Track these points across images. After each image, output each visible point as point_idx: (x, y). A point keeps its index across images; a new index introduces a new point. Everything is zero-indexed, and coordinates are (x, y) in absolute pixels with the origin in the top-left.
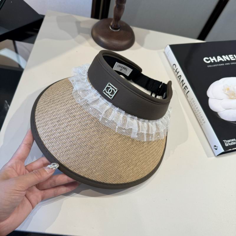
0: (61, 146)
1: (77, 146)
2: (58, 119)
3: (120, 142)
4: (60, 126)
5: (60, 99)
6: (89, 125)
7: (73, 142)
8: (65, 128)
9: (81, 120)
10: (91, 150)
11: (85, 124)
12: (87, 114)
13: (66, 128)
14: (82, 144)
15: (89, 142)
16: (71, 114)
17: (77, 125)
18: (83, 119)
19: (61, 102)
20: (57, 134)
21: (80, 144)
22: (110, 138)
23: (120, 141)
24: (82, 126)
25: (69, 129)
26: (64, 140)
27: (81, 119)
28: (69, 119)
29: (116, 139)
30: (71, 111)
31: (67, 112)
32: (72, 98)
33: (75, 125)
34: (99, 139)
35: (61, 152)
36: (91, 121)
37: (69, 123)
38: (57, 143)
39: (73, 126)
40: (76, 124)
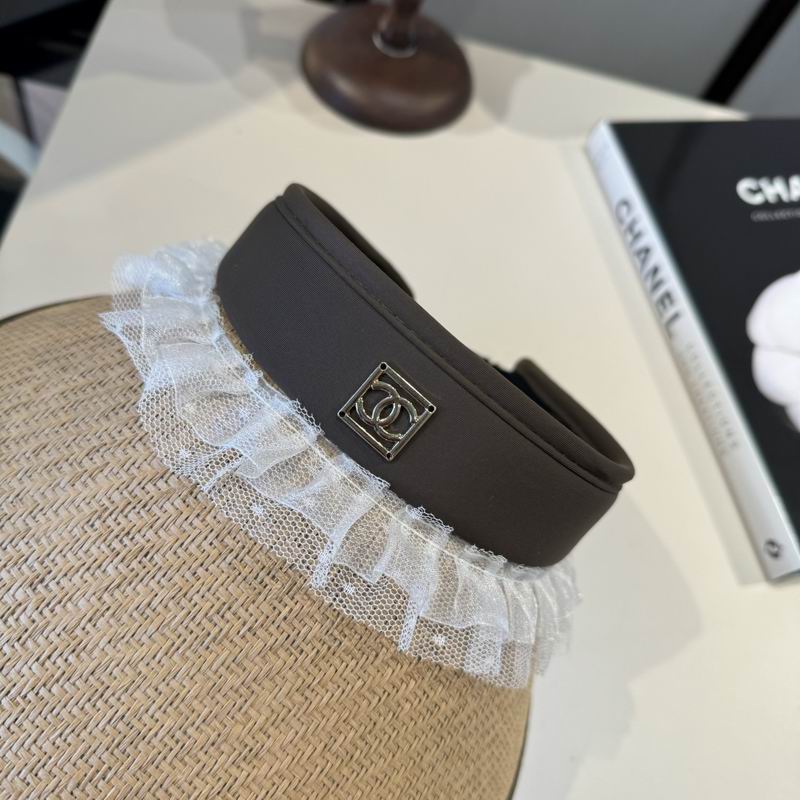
0: (47, 747)
1: (160, 747)
2: (36, 565)
3: (407, 706)
4: (46, 612)
5: (43, 440)
6: (241, 612)
7: (134, 722)
8: (78, 631)
9: (192, 580)
10: (243, 765)
11: (217, 605)
12: (228, 540)
13: (89, 627)
14: (190, 731)
15: (239, 716)
16: (126, 541)
17: (160, 609)
18: (200, 571)
19: (55, 456)
20: (25, 670)
21: (179, 734)
22: (360, 683)
23: (412, 698)
24: (199, 617)
25: (106, 639)
26: (75, 711)
27: (188, 575)
28: (110, 569)
29: (389, 689)
30: (121, 519)
31: (98, 524)
32: (127, 433)
33: (148, 611)
34: (298, 698)
35: (51, 786)
36: (255, 584)
37: (106, 597)
38: (26, 725)
39: (135, 614)
40: (155, 603)
